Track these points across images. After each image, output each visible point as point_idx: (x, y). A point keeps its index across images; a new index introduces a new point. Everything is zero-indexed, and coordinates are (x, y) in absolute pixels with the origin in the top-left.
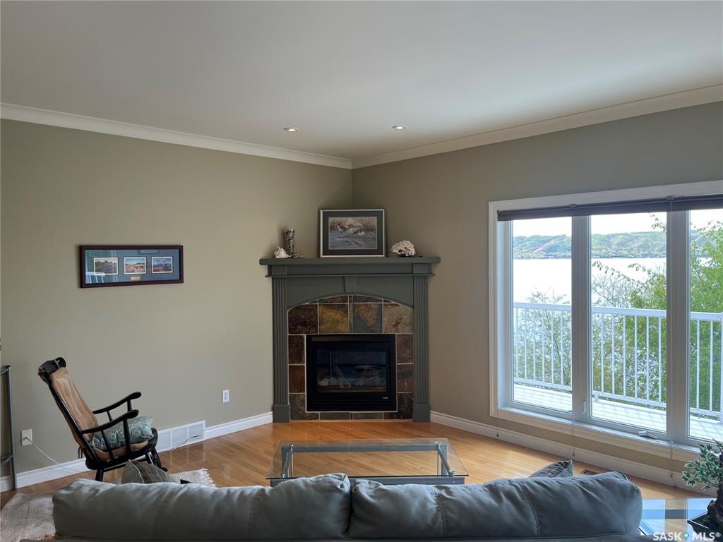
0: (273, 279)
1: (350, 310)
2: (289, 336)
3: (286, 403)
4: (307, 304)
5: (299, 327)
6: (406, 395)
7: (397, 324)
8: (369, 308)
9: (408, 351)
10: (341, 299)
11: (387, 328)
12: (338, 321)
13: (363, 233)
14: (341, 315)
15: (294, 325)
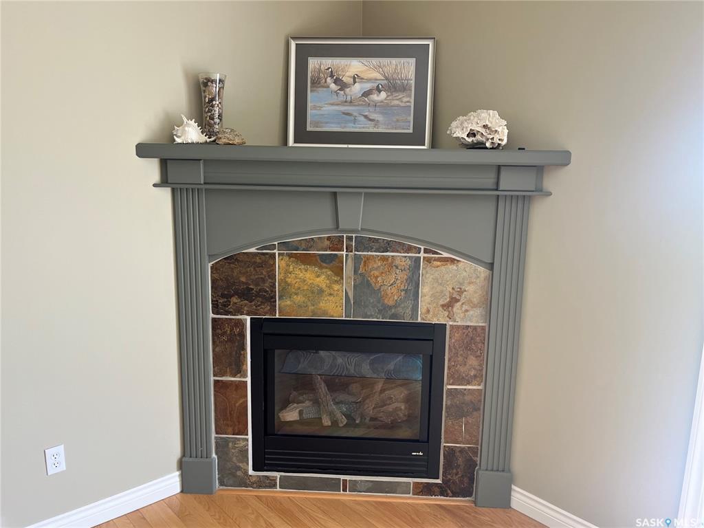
0: (173, 191)
1: (348, 269)
2: (214, 320)
3: (208, 456)
4: (253, 250)
5: (234, 300)
6: (462, 450)
7: (453, 301)
8: (391, 265)
9: (473, 361)
10: (327, 243)
11: (428, 311)
12: (321, 291)
13: (383, 95)
14: (328, 277)
15: (223, 296)
